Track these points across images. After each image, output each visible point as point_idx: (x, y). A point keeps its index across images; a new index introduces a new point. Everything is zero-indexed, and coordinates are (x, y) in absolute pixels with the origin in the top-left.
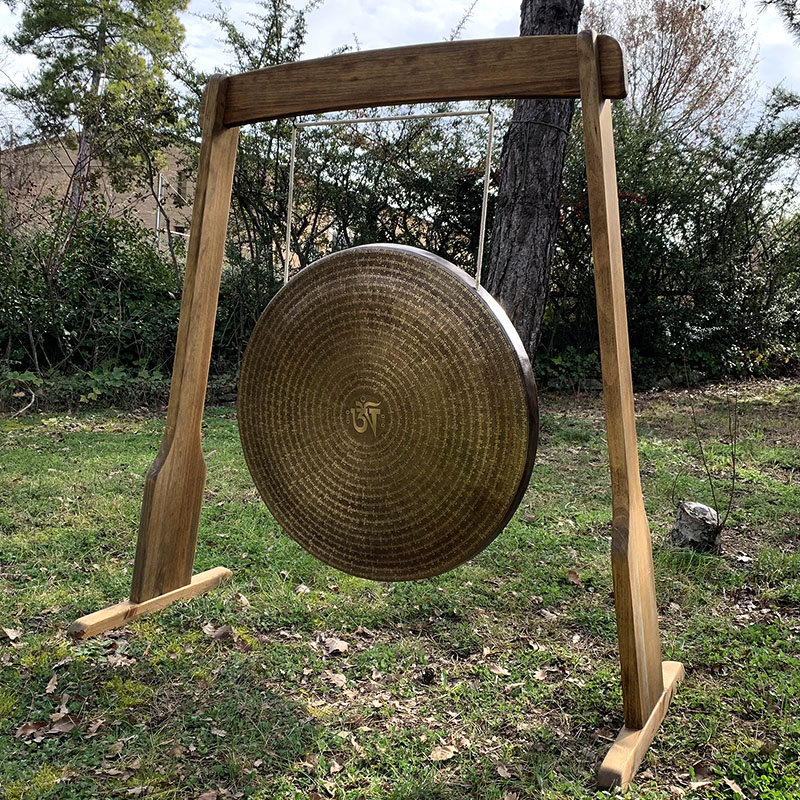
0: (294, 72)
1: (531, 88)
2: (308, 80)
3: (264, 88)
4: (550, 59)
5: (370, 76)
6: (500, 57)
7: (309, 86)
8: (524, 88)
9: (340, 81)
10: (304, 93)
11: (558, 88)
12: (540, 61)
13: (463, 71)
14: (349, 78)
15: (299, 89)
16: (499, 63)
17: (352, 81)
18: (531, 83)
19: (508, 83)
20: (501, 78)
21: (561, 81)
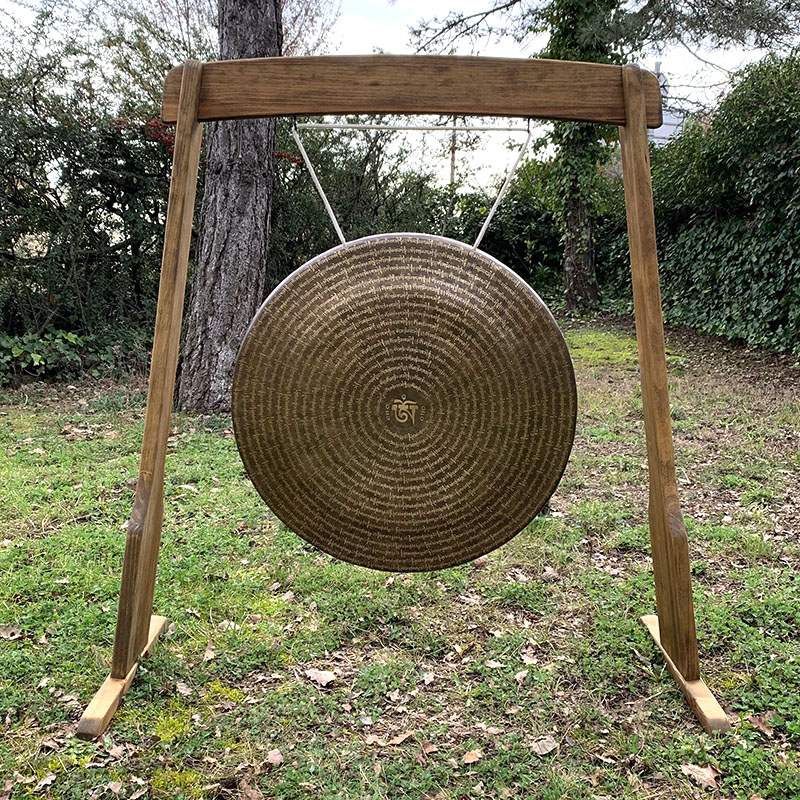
0: (296, 68)
1: (574, 112)
2: (314, 78)
3: (255, 82)
4: (593, 86)
5: (394, 82)
6: (541, 78)
7: (317, 86)
8: (568, 112)
9: (356, 84)
10: (309, 93)
11: (600, 115)
12: (582, 86)
13: (502, 89)
14: (369, 81)
15: (304, 88)
16: (541, 84)
17: (371, 85)
18: (574, 108)
19: (549, 105)
20: (542, 98)
21: (604, 107)
